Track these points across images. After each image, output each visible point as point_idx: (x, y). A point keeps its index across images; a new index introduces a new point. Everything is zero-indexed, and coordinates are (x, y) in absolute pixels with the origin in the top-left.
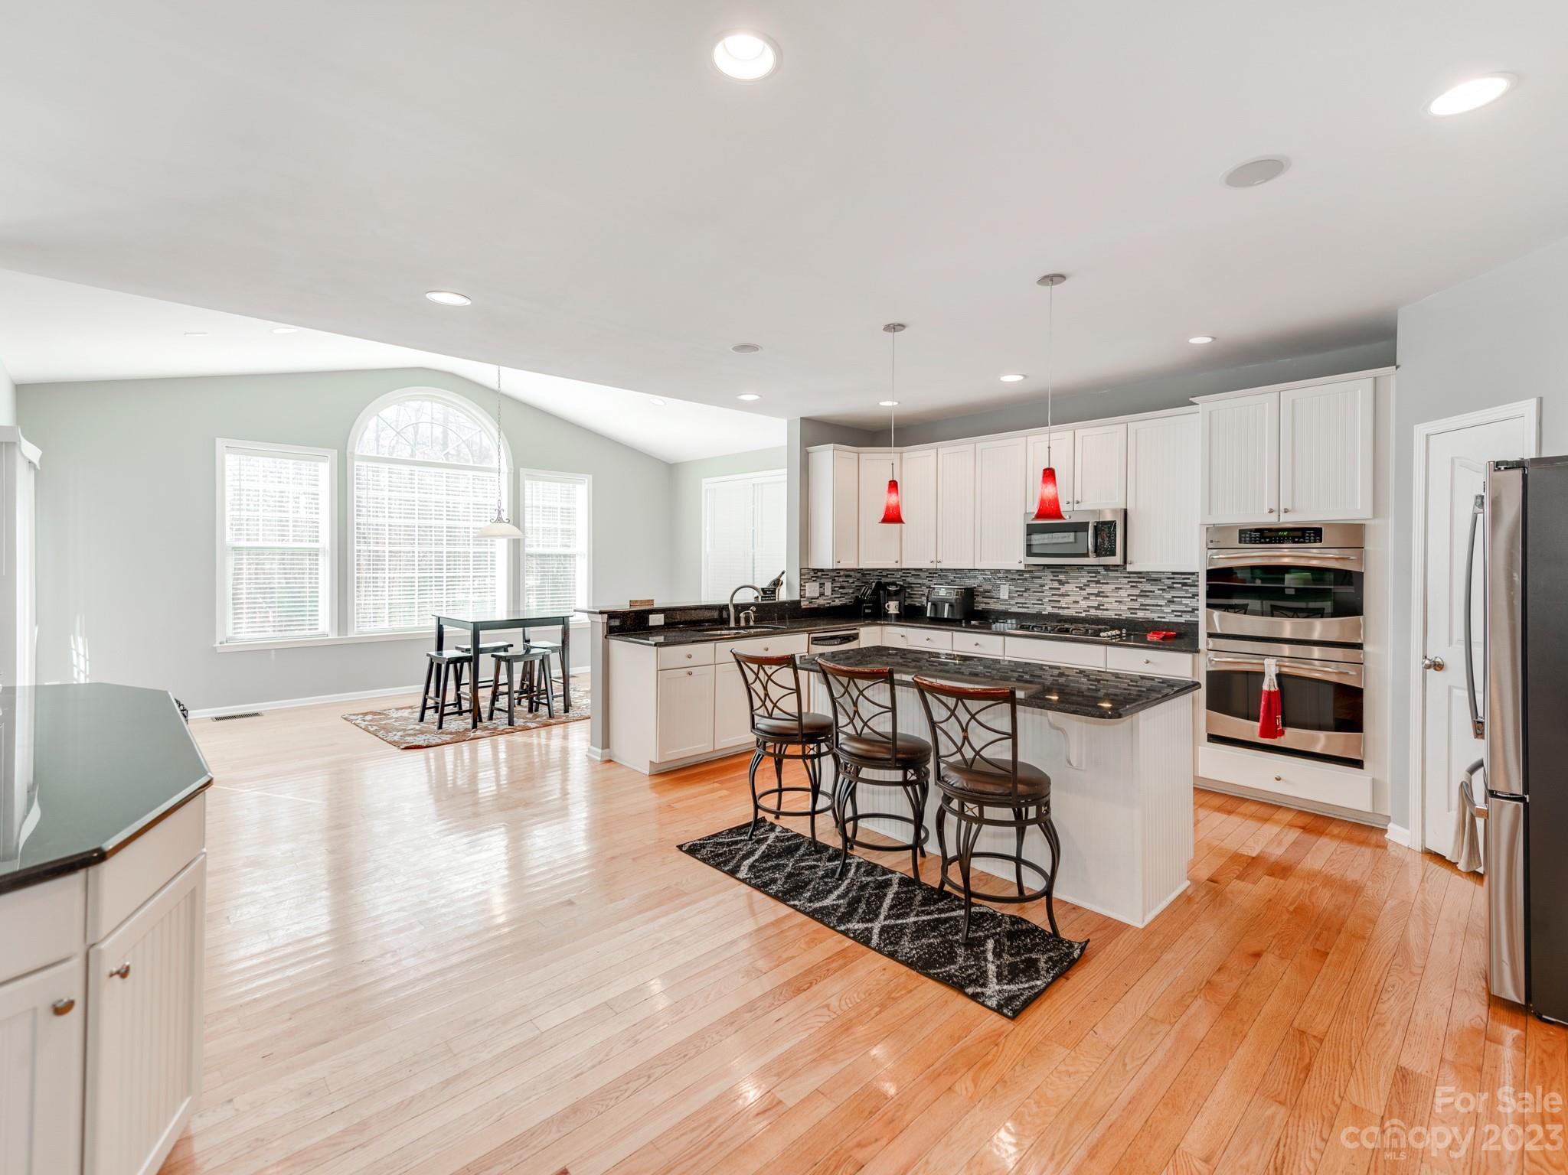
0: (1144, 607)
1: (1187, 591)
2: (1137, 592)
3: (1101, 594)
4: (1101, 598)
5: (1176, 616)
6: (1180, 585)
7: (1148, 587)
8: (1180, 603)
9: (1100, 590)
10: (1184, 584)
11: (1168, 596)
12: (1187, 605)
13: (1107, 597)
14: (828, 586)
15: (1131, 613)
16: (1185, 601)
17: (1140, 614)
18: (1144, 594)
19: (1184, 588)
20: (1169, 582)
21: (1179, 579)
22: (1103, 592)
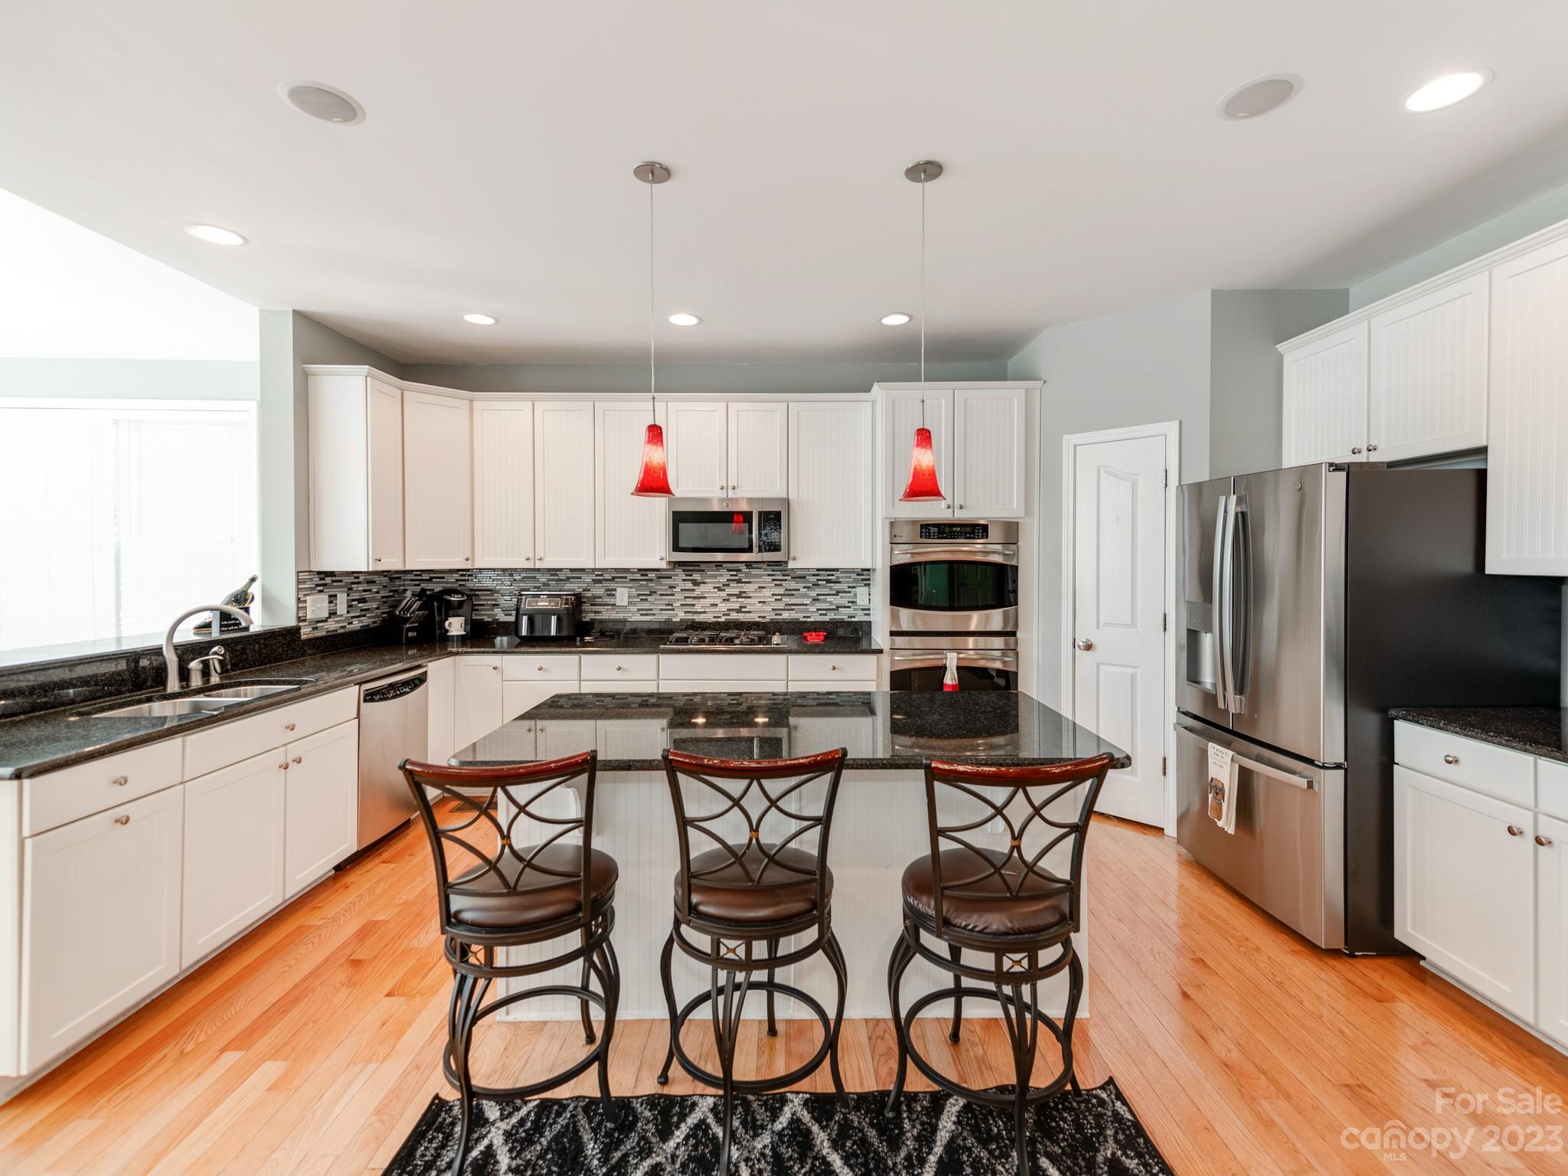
0: (789, 607)
1: (831, 588)
2: (781, 591)
3: (743, 595)
4: (743, 600)
5: (821, 615)
6: (825, 582)
7: (793, 585)
8: (825, 601)
9: (742, 590)
10: (829, 581)
11: (813, 594)
12: (831, 603)
13: (750, 597)
14: (342, 599)
15: (776, 615)
16: (830, 599)
17: (786, 615)
18: (790, 593)
19: (829, 585)
20: (814, 579)
21: (824, 575)
22: (745, 592)
